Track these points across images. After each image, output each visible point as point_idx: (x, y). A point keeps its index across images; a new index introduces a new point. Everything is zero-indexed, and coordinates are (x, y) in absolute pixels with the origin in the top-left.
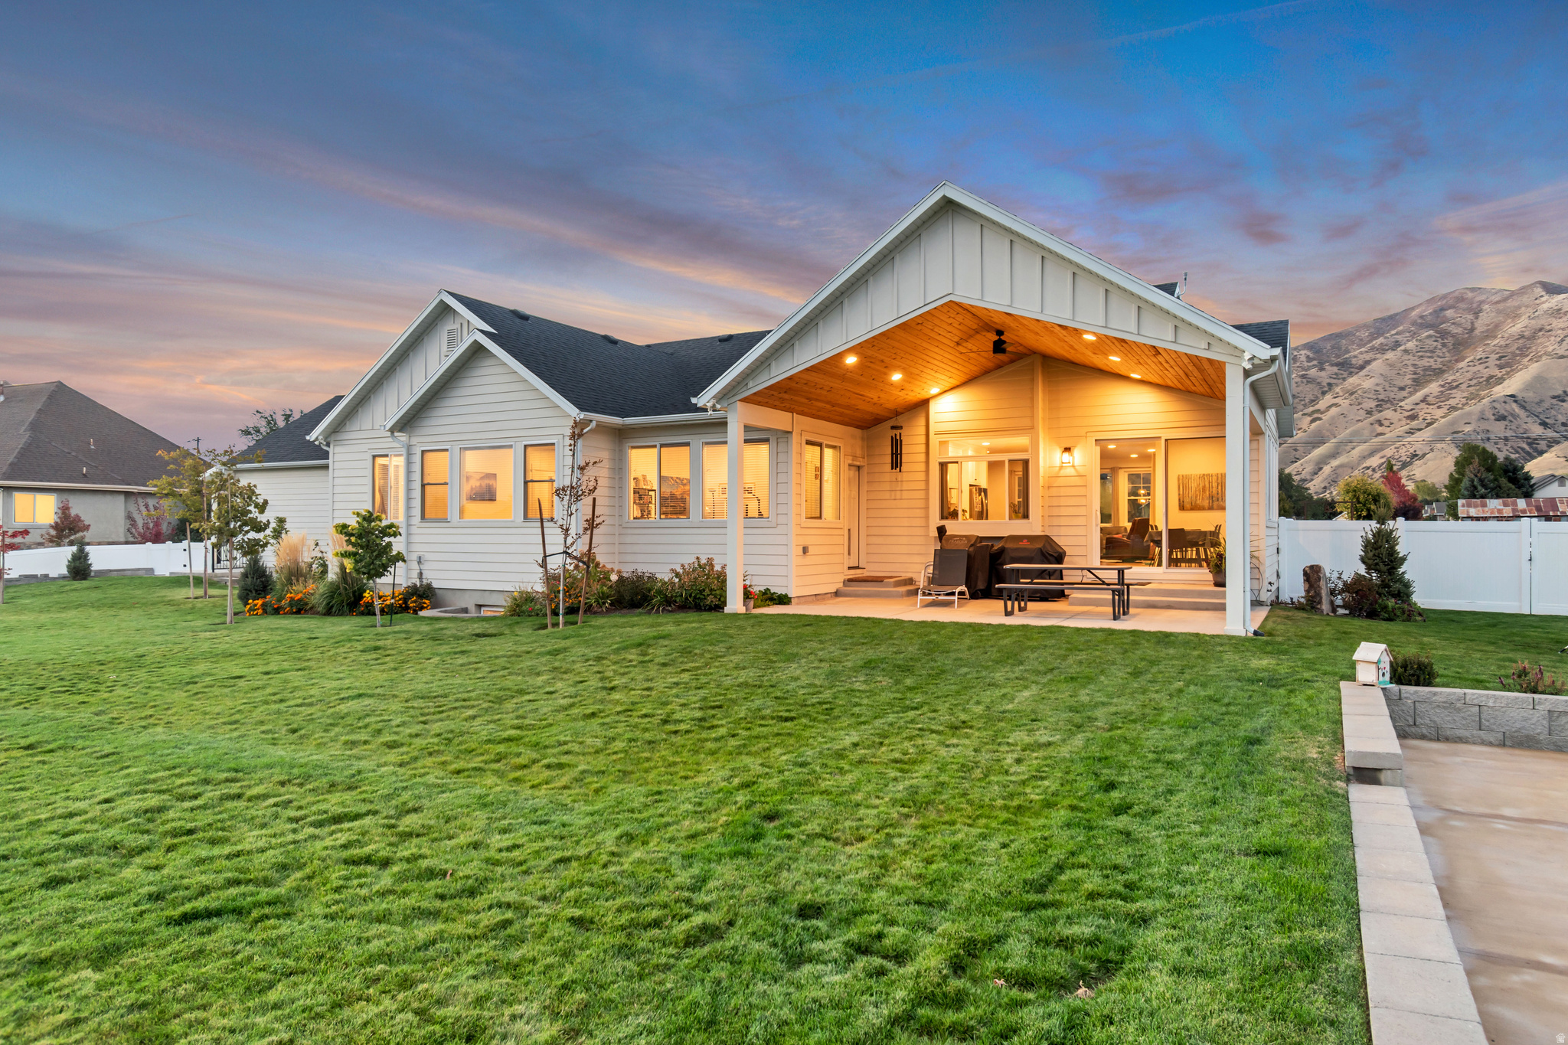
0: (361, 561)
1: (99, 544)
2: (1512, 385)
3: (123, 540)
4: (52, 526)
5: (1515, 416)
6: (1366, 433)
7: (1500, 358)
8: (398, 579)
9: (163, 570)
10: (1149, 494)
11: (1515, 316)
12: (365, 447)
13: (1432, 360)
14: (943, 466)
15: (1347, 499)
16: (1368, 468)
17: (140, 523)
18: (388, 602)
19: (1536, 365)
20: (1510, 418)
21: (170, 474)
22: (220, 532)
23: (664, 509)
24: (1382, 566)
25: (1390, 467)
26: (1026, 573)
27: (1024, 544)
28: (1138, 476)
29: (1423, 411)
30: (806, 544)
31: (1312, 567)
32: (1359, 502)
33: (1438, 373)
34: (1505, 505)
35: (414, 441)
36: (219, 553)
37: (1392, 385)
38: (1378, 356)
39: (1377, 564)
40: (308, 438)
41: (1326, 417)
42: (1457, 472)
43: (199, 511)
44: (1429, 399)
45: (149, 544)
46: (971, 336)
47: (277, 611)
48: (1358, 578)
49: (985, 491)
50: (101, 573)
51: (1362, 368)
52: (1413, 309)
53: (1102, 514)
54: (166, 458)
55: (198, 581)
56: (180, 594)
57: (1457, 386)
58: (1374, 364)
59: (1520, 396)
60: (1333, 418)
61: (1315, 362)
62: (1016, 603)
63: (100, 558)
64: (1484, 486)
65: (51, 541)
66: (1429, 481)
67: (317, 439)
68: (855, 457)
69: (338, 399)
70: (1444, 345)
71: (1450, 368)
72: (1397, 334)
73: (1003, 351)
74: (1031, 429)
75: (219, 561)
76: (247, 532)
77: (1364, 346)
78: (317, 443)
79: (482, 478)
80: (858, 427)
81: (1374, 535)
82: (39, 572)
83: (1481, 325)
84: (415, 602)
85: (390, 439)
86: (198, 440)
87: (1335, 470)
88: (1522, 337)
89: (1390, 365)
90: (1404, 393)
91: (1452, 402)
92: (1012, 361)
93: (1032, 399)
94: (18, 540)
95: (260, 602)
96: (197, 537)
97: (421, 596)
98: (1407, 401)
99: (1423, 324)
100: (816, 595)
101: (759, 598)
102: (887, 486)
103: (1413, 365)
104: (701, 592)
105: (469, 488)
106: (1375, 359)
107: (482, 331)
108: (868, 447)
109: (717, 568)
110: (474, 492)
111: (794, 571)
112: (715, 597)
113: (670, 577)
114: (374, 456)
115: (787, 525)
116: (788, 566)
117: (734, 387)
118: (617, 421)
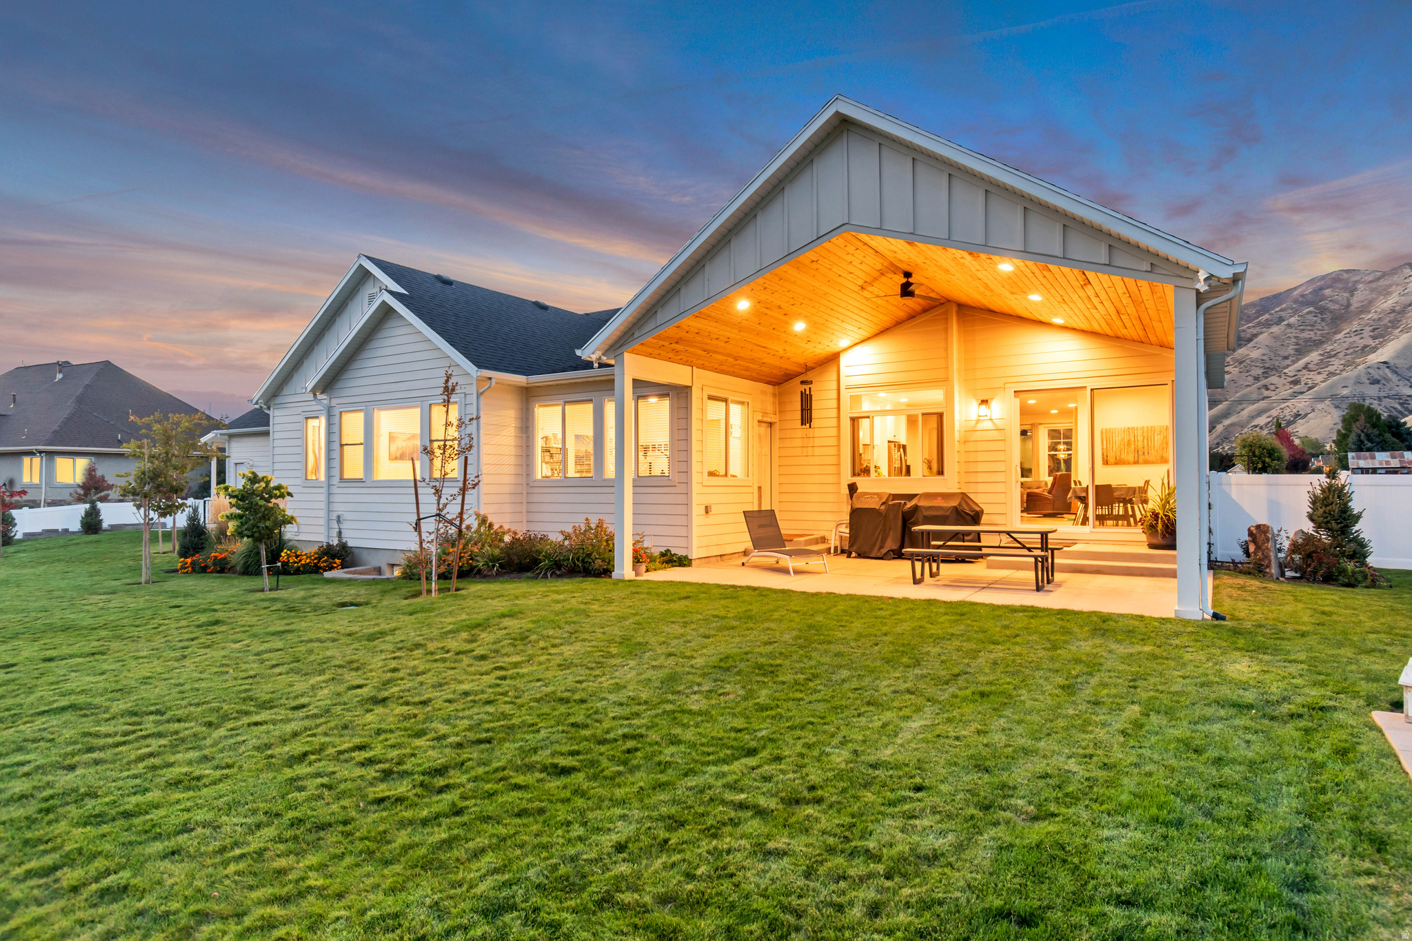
0: (247, 523)
1: (104, 502)
2: (1386, 353)
5: (1388, 380)
6: (1254, 396)
7: (1374, 330)
10: (1068, 450)
11: (1386, 293)
12: (299, 410)
13: (1312, 333)
14: (854, 420)
15: (1244, 452)
16: (1256, 426)
18: (303, 562)
19: (1406, 335)
20: (1383, 382)
23: (579, 467)
24: (1334, 525)
25: (1279, 425)
26: (938, 535)
27: (938, 503)
28: (1058, 431)
29: (1305, 377)
30: (707, 502)
31: (1258, 527)
32: (1255, 456)
33: (1317, 344)
34: (1393, 457)
35: (334, 402)
37: (1277, 355)
38: (1265, 330)
39: (1328, 522)
42: (1345, 428)
44: (1310, 366)
46: (876, 279)
47: (204, 570)
48: (1308, 538)
49: (904, 447)
50: (111, 528)
51: (1250, 340)
52: (1295, 289)
53: (1022, 469)
57: (1335, 355)
58: (1261, 338)
59: (1392, 363)
62: (927, 565)
63: (111, 514)
64: (1370, 440)
65: (75, 499)
66: (1313, 437)
67: (257, 403)
68: (765, 414)
70: (1323, 320)
71: (1328, 340)
72: (1281, 310)
73: (911, 294)
74: (943, 381)
77: (1250, 321)
78: (257, 406)
79: (409, 439)
80: (768, 383)
81: (1323, 491)
83: (1356, 302)
84: (325, 561)
85: (314, 402)
87: (1227, 428)
88: (1393, 311)
89: (1275, 338)
90: (1288, 362)
91: (1331, 369)
92: (925, 311)
93: (946, 349)
95: (190, 560)
97: (334, 555)
98: (1290, 368)
99: (1304, 301)
100: (721, 556)
101: (652, 559)
102: (798, 443)
103: (1295, 337)
104: (589, 555)
105: (393, 448)
106: (1261, 333)
107: (391, 293)
108: (780, 403)
109: (611, 529)
110: (400, 452)
111: (696, 531)
112: (603, 560)
113: (561, 538)
114: (307, 418)
115: (688, 483)
116: (688, 526)
117: (620, 338)
118: (520, 379)
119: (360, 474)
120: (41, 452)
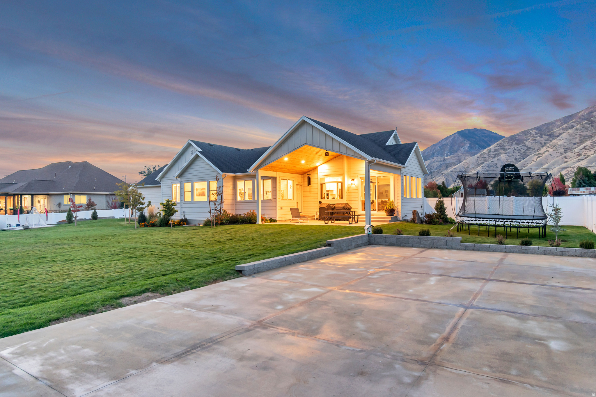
0: (167, 212)
1: (99, 210)
3: (105, 208)
4: (86, 205)
6: (560, 162)
8: (177, 217)
9: (117, 217)
12: (170, 182)
13: (587, 132)
14: (321, 184)
17: (110, 203)
21: (120, 190)
22: (133, 205)
23: (249, 197)
27: (340, 205)
29: (584, 152)
30: (281, 206)
31: (414, 211)
33: (590, 137)
35: (182, 180)
36: (133, 211)
37: (571, 143)
38: (565, 131)
40: (155, 179)
41: (543, 156)
43: (127, 200)
44: (586, 147)
45: (113, 209)
47: (147, 226)
50: (101, 218)
51: (558, 136)
52: (579, 112)
54: (118, 185)
55: (127, 220)
56: (122, 223)
58: (563, 135)
60: (546, 156)
61: (539, 135)
63: (101, 214)
65: (86, 209)
67: (158, 180)
68: (299, 182)
69: (166, 165)
70: (592, 126)
72: (572, 123)
73: (328, 155)
74: (342, 174)
75: (133, 214)
76: (140, 205)
77: (559, 128)
78: (158, 181)
79: (201, 190)
80: (301, 174)
82: (84, 218)
84: (182, 223)
85: (176, 180)
86: (126, 176)
89: (570, 135)
90: (576, 146)
93: (343, 166)
94: (80, 209)
95: (143, 224)
96: (127, 207)
97: (184, 222)
98: (577, 149)
99: (583, 118)
100: (285, 220)
101: (266, 220)
102: (308, 190)
103: (580, 135)
104: (251, 219)
105: (197, 193)
106: (564, 133)
107: (199, 151)
108: (303, 180)
109: (256, 213)
110: (199, 193)
111: (278, 213)
112: (254, 220)
113: (244, 215)
114: (173, 184)
115: (276, 201)
116: (276, 212)
117: (257, 167)
118: (233, 175)
119: (190, 200)
120: (71, 194)
